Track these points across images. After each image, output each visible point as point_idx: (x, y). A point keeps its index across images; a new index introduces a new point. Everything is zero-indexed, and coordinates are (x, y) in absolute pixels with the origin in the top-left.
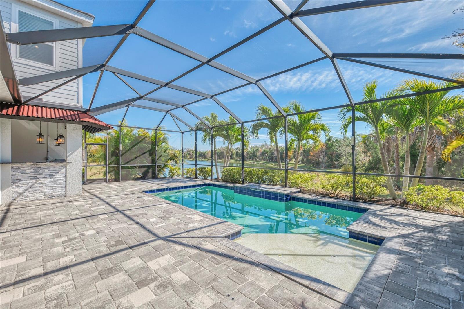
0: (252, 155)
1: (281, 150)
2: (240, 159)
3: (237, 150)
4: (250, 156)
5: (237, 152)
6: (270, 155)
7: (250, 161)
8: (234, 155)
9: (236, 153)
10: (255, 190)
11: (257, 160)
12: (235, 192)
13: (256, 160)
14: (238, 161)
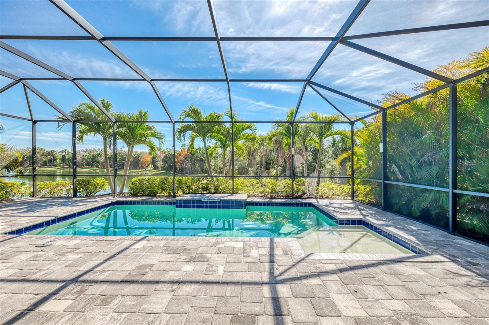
0: (91, 160)
1: (136, 155)
2: (69, 166)
3: (64, 154)
4: (87, 162)
5: (64, 157)
6: (120, 161)
7: (86, 168)
8: (58, 160)
9: (61, 158)
10: (209, 201)
11: (100, 166)
12: (177, 207)
13: (97, 166)
14: (66, 168)
